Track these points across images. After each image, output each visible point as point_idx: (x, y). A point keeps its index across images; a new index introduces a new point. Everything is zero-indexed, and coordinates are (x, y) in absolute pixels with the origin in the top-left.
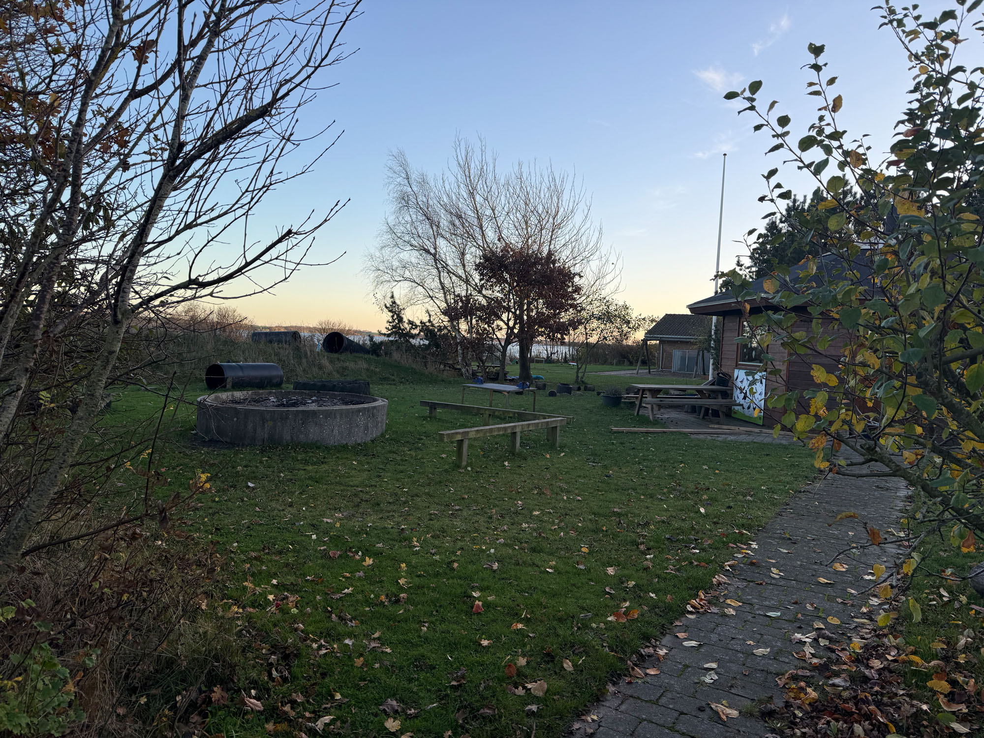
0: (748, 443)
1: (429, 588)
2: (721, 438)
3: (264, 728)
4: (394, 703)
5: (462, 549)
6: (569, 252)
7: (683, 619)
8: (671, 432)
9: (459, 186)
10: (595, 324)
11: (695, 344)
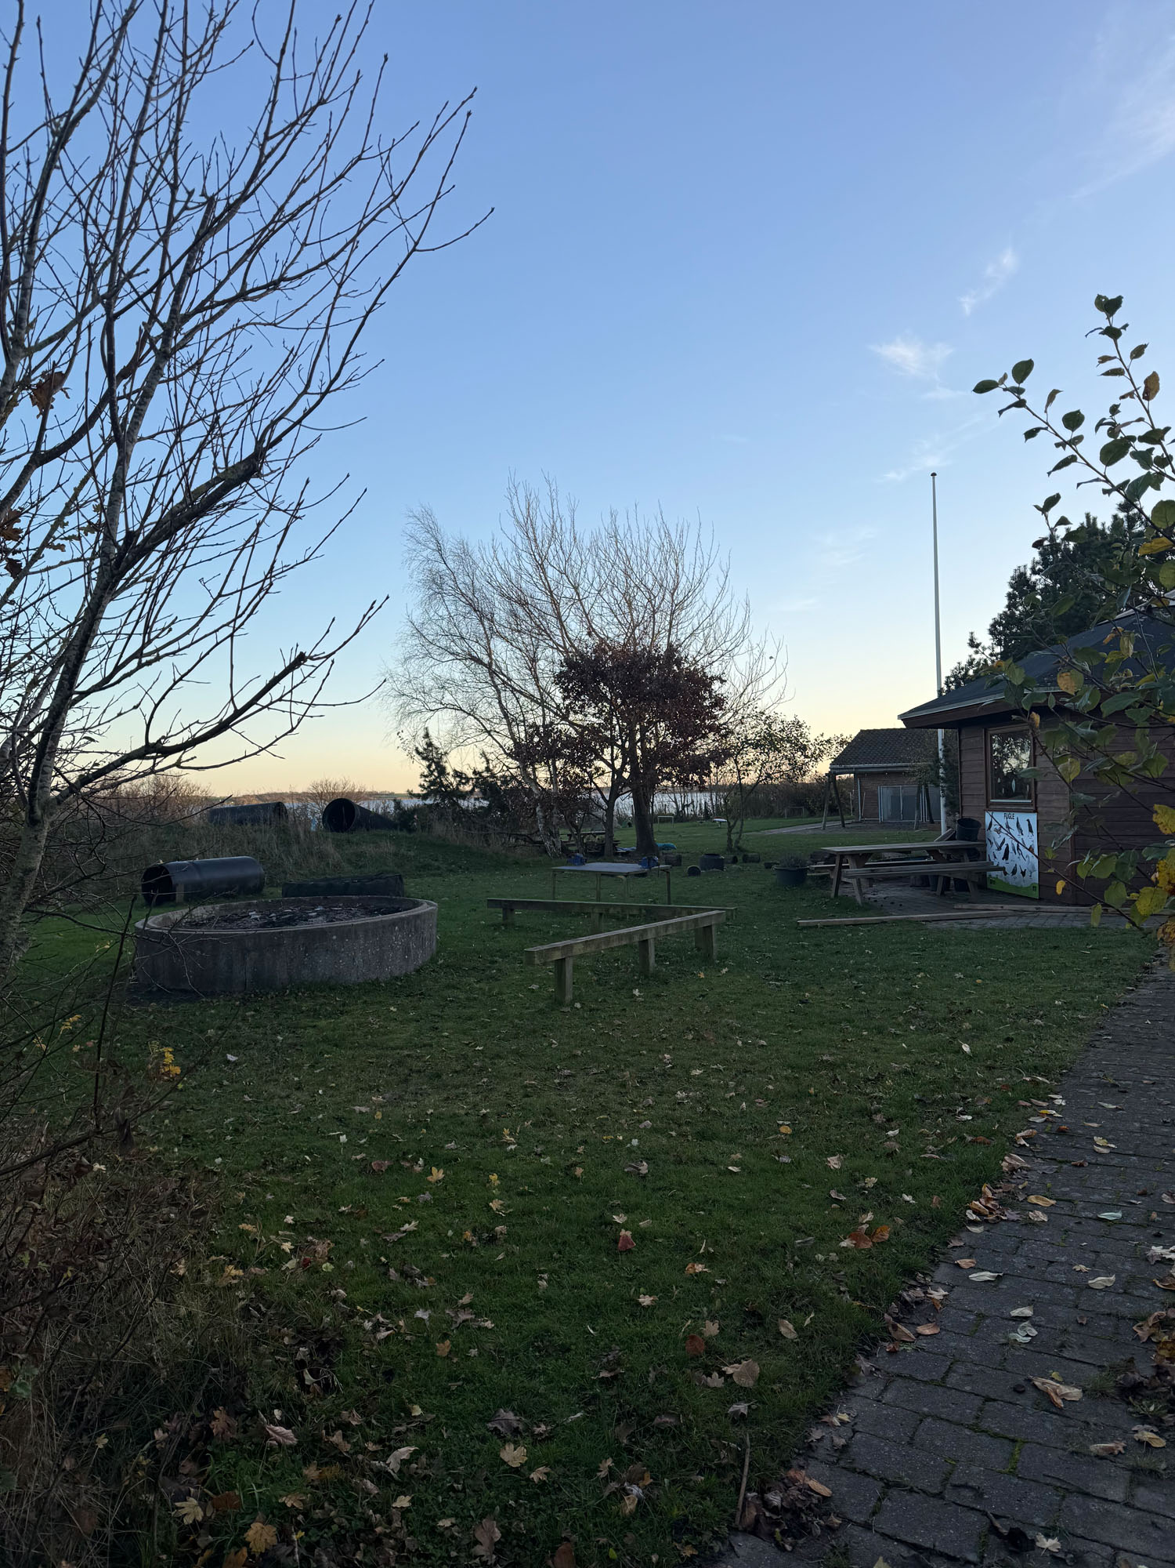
0: (1021, 931)
1: (540, 1213)
2: (976, 925)
3: (300, 1475)
4: (511, 1416)
5: (585, 1142)
6: (700, 645)
7: (963, 1235)
8: (894, 921)
9: (519, 556)
10: (751, 754)
11: (913, 774)
